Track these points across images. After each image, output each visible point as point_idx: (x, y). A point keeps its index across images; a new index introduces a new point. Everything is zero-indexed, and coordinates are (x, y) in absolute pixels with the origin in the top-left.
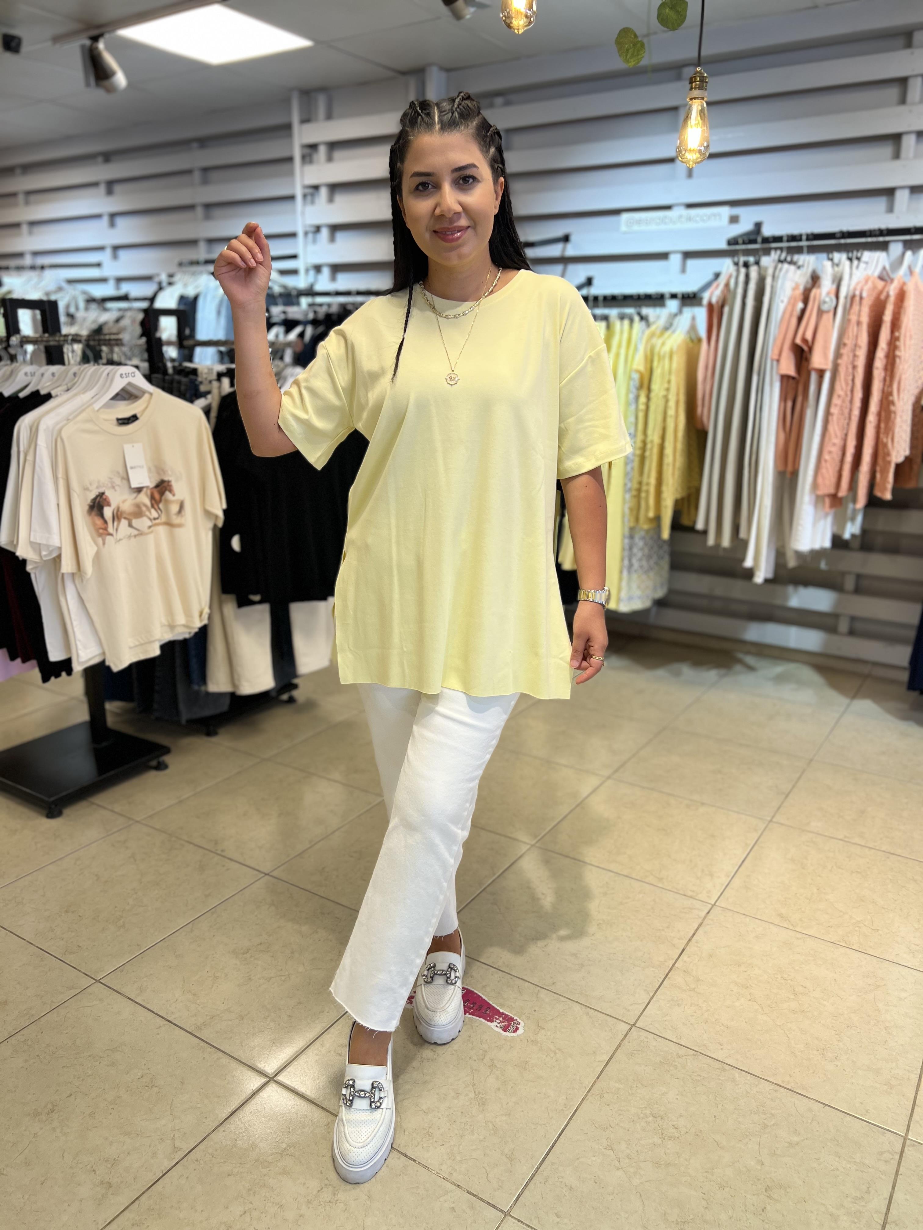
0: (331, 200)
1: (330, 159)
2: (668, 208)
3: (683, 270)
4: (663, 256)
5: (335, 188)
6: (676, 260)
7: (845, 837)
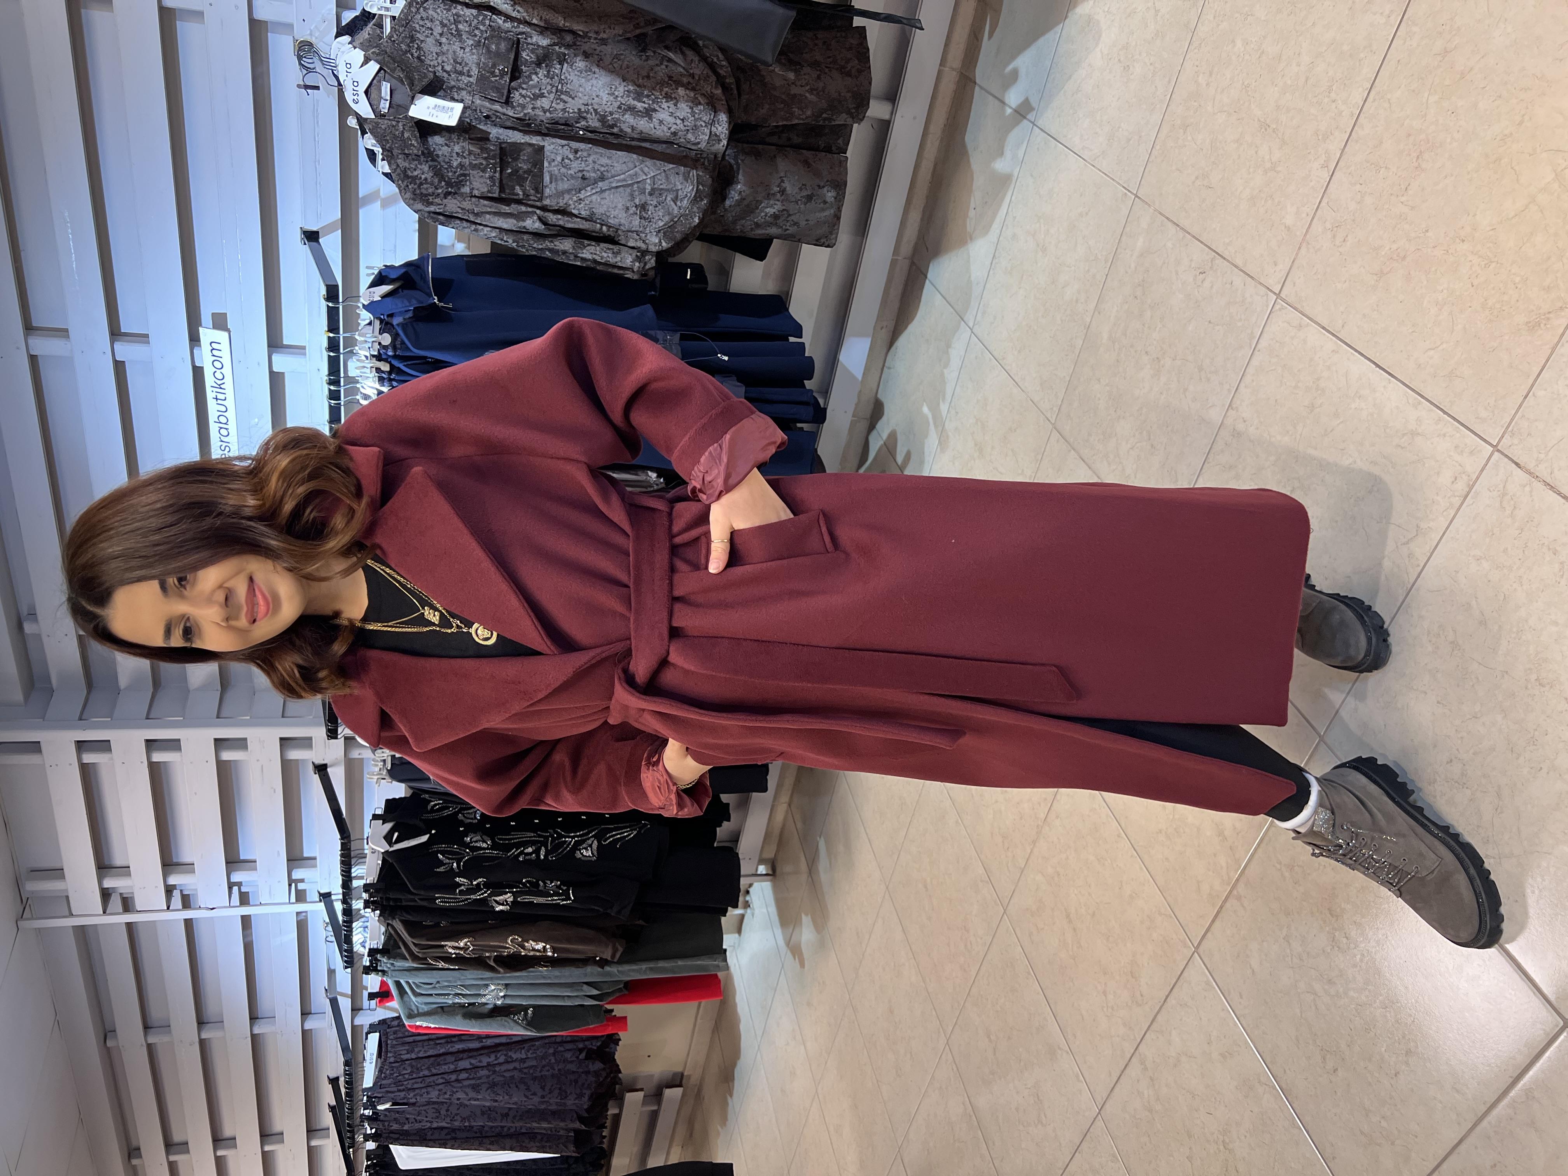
0: (188, 868)
1: (125, 870)
2: (198, 373)
3: (300, 350)
4: (276, 381)
5: (169, 864)
6: (281, 362)
7: (1325, 166)
